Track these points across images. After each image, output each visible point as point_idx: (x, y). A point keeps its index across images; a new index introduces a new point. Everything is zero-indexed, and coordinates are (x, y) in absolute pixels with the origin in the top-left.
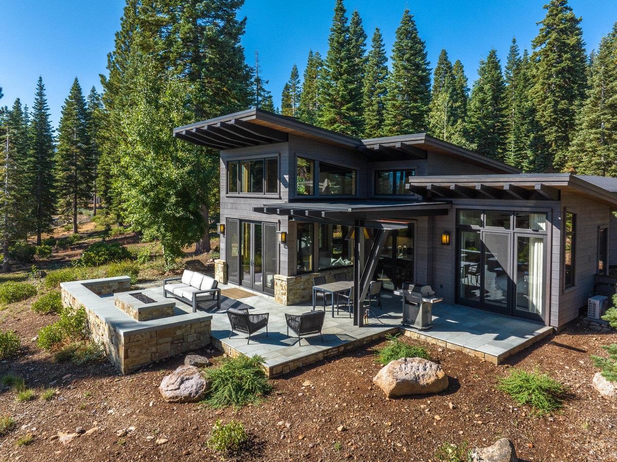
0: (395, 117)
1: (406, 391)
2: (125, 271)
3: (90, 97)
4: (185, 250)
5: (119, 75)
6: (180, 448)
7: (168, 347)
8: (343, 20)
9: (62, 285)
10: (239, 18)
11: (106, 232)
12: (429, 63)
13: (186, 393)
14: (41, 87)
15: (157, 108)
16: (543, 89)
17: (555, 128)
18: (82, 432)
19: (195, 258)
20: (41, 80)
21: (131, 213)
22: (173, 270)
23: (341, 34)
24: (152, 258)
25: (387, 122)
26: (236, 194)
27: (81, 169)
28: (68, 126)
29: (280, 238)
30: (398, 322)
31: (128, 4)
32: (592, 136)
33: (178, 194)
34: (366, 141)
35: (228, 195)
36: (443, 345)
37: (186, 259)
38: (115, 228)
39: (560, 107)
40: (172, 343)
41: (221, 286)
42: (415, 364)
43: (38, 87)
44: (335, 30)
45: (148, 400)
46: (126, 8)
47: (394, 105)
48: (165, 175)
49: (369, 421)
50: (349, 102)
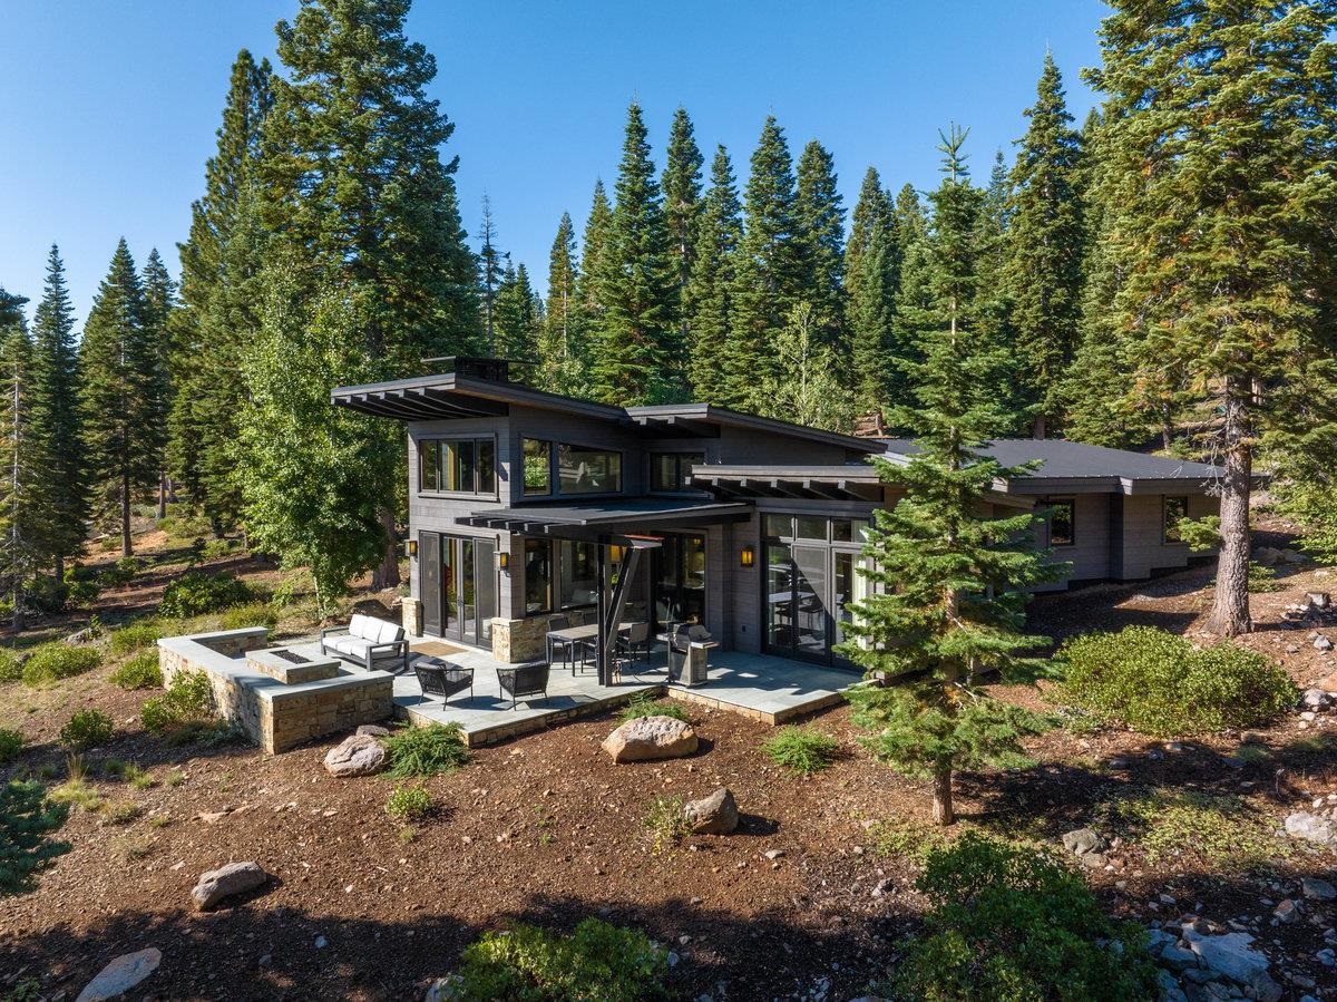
0: (750, 322)
1: (639, 754)
2: (256, 620)
3: (148, 270)
4: (353, 583)
5: (217, 245)
6: (352, 819)
7: (333, 718)
8: (642, 151)
9: (159, 642)
10: (444, 160)
11: (197, 550)
12: (840, 197)
13: (359, 765)
14: (57, 266)
15: (302, 345)
16: (1024, 266)
17: (1045, 340)
18: (230, 810)
19: (370, 596)
20: (55, 251)
21: (259, 523)
22: (334, 618)
23: (638, 176)
24: (297, 597)
25: (736, 332)
26: (433, 493)
27: (138, 425)
28: (108, 339)
29: (498, 561)
30: (662, 679)
31: (230, 103)
32: (1100, 358)
33: (340, 491)
34: (631, 412)
35: (422, 494)
36: (714, 705)
37: (355, 600)
38: (212, 542)
39: (1053, 300)
40: (338, 712)
41: (411, 637)
42: (657, 723)
43: (50, 265)
44: (626, 169)
45: (310, 777)
46: (228, 111)
47: (748, 301)
48: (318, 460)
49: (583, 785)
50: (653, 304)
